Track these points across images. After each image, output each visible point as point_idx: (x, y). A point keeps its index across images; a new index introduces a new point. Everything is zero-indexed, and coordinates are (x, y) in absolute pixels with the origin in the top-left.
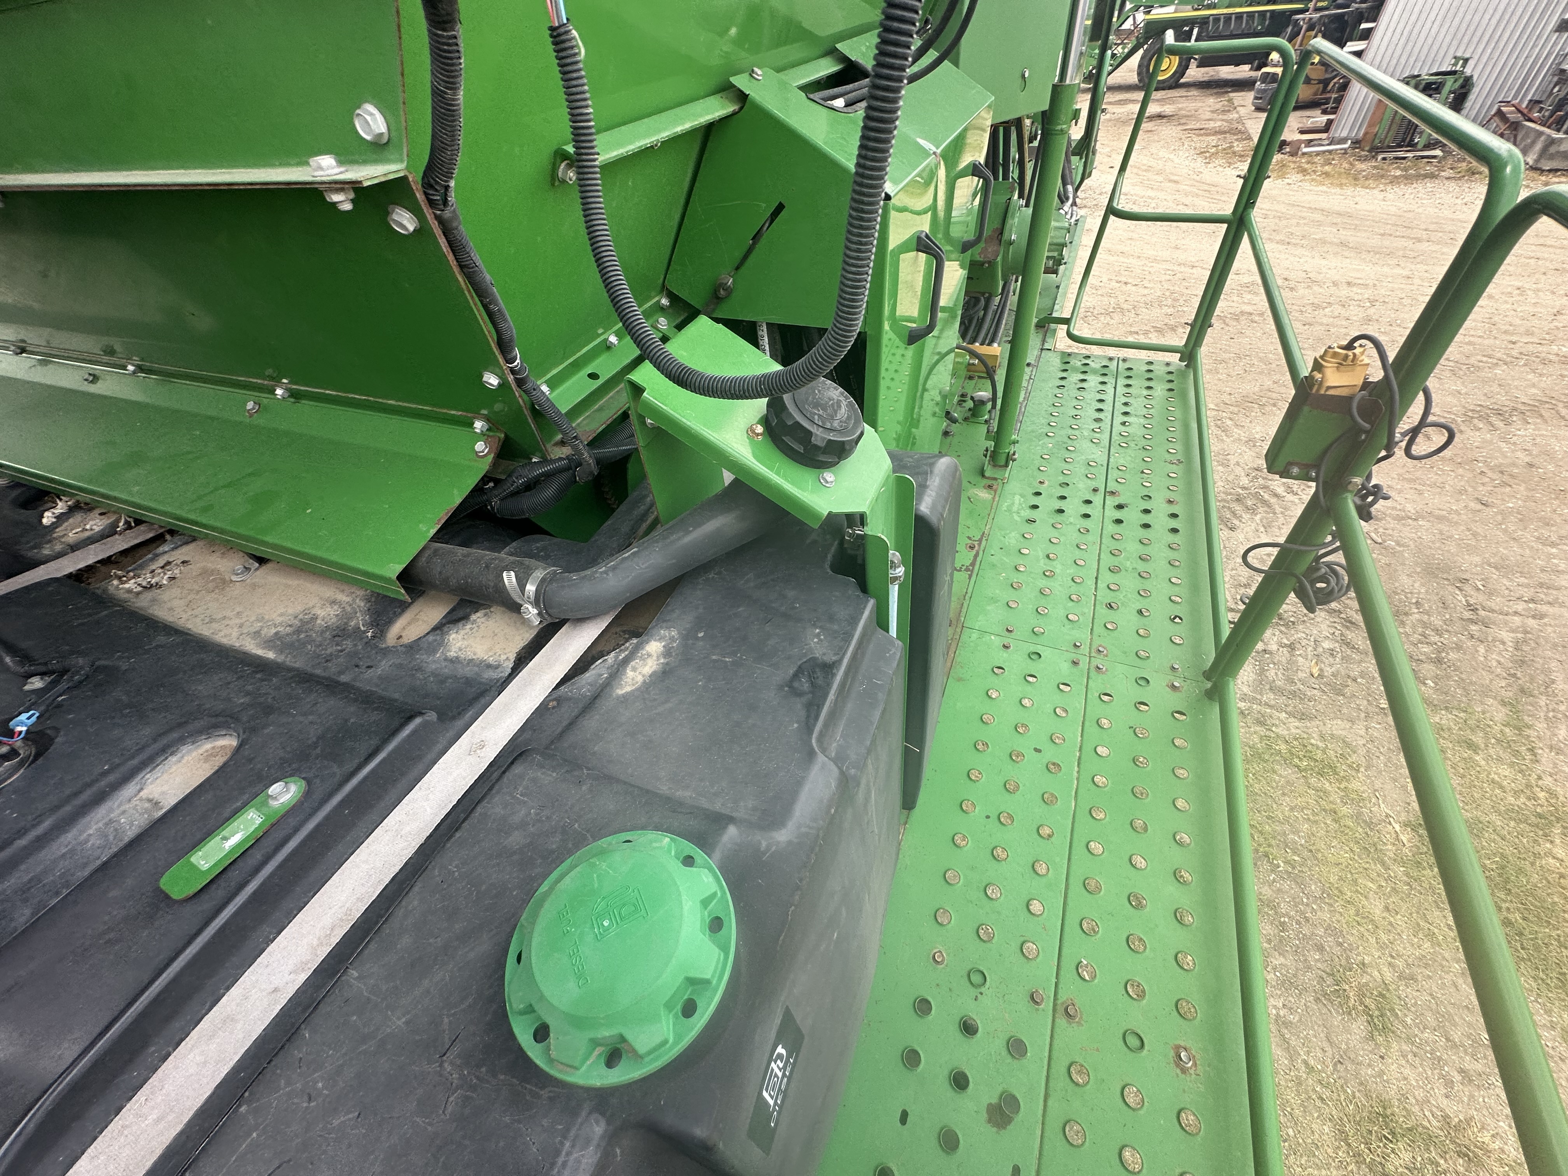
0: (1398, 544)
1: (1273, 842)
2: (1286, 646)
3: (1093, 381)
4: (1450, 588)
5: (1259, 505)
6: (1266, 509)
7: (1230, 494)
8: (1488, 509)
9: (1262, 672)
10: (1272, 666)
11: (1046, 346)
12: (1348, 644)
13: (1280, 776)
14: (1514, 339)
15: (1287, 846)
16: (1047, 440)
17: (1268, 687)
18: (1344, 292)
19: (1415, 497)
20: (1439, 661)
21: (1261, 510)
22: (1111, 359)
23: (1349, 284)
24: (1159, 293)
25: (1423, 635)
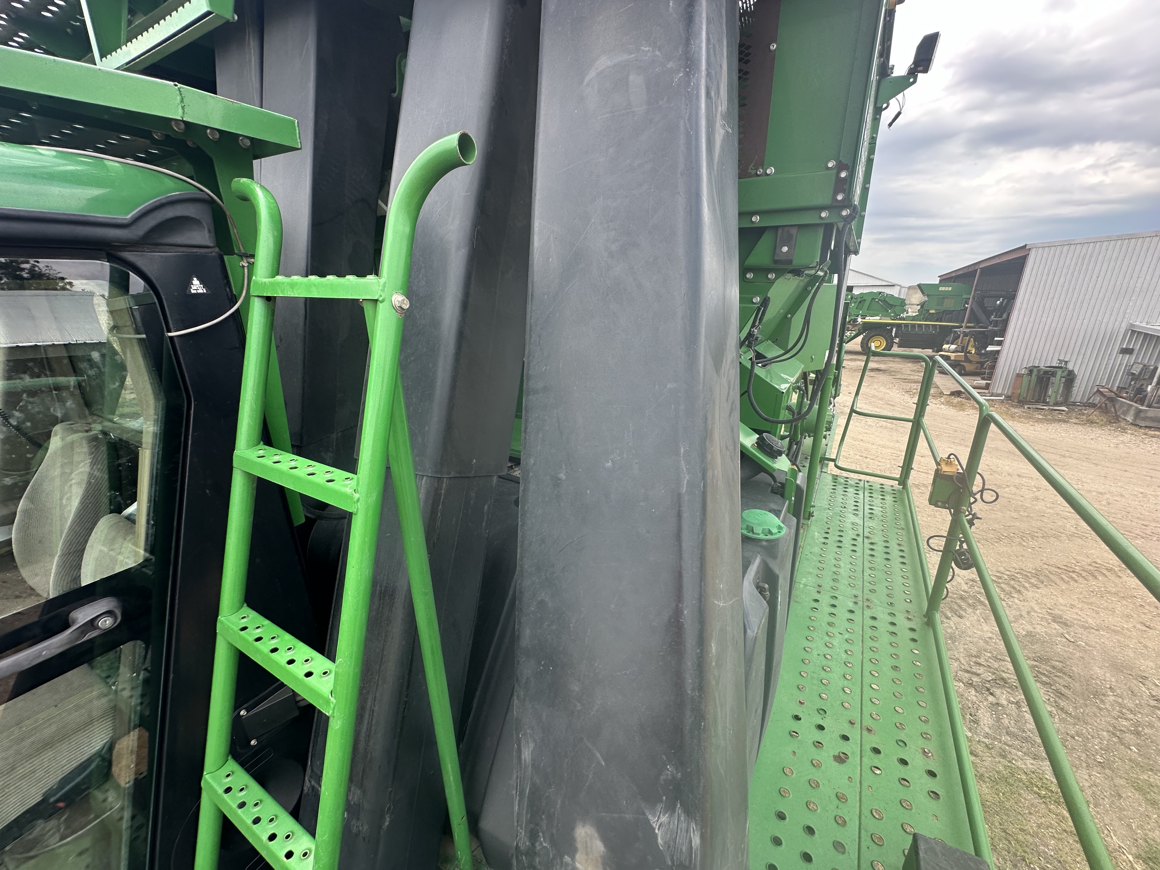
0: (1087, 644)
1: (1028, 850)
2: (1012, 703)
3: (851, 490)
4: (1134, 681)
5: (978, 604)
6: (983, 607)
7: (956, 594)
8: (1151, 631)
9: (998, 720)
10: (1005, 716)
11: (823, 470)
12: (1062, 709)
13: (1025, 799)
14: (1145, 523)
15: (1039, 855)
16: (829, 511)
17: (1004, 731)
18: (1017, 480)
19: (1094, 615)
20: (1138, 734)
21: (979, 607)
22: (860, 480)
23: (1019, 476)
24: (889, 466)
25: (1121, 713)
